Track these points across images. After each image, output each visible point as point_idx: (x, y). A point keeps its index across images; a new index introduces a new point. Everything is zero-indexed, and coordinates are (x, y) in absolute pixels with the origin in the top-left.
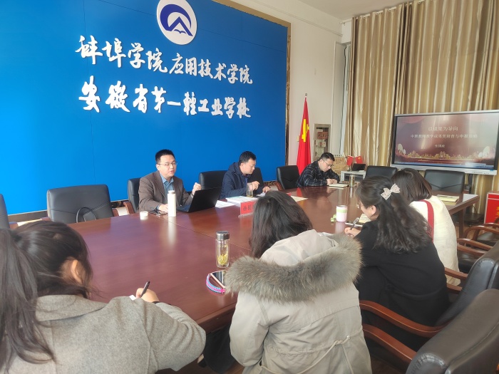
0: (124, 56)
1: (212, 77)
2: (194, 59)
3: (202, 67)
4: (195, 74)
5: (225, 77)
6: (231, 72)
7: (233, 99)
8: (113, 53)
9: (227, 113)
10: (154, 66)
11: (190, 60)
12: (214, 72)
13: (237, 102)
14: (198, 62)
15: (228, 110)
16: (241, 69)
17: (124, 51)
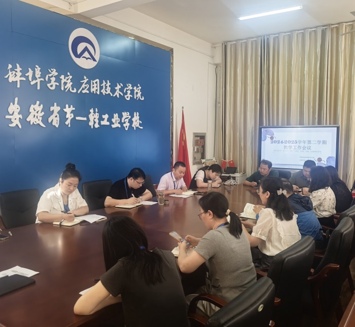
0: (43, 80)
2: (98, 80)
5: (122, 95)
6: (127, 90)
7: (129, 114)
8: (34, 78)
10: (66, 87)
11: (94, 81)
12: (113, 91)
13: (132, 116)
14: (101, 83)
15: (125, 123)
16: (135, 88)
17: (43, 76)
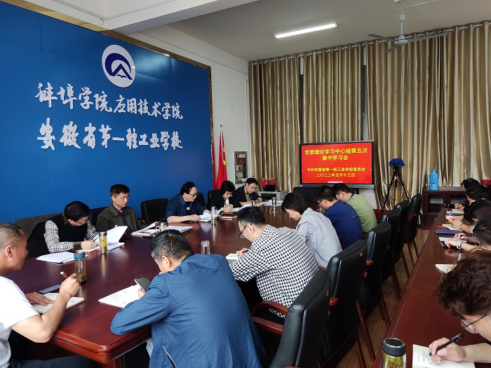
0: (75, 99)
1: (149, 114)
2: (134, 99)
3: (141, 106)
4: (136, 113)
5: (160, 114)
6: (165, 109)
7: (167, 133)
8: (66, 97)
9: (163, 145)
10: (101, 107)
11: (131, 100)
12: (151, 110)
13: (171, 136)
14: (138, 102)
15: (163, 143)
16: (173, 107)
17: (76, 95)
